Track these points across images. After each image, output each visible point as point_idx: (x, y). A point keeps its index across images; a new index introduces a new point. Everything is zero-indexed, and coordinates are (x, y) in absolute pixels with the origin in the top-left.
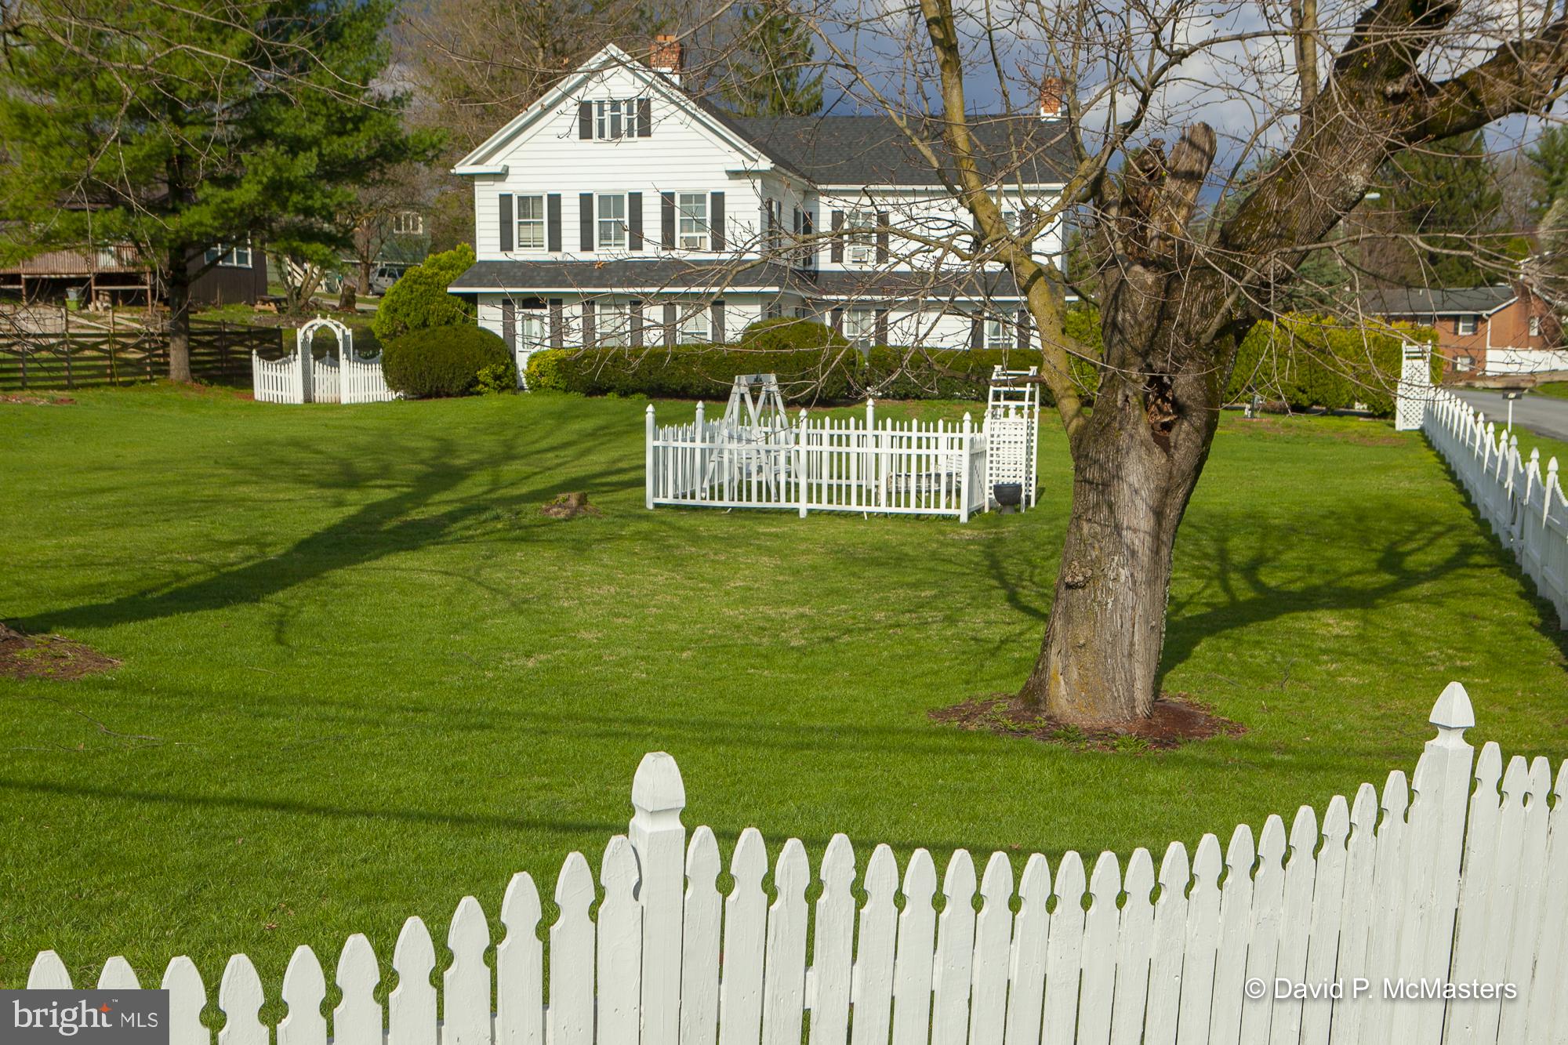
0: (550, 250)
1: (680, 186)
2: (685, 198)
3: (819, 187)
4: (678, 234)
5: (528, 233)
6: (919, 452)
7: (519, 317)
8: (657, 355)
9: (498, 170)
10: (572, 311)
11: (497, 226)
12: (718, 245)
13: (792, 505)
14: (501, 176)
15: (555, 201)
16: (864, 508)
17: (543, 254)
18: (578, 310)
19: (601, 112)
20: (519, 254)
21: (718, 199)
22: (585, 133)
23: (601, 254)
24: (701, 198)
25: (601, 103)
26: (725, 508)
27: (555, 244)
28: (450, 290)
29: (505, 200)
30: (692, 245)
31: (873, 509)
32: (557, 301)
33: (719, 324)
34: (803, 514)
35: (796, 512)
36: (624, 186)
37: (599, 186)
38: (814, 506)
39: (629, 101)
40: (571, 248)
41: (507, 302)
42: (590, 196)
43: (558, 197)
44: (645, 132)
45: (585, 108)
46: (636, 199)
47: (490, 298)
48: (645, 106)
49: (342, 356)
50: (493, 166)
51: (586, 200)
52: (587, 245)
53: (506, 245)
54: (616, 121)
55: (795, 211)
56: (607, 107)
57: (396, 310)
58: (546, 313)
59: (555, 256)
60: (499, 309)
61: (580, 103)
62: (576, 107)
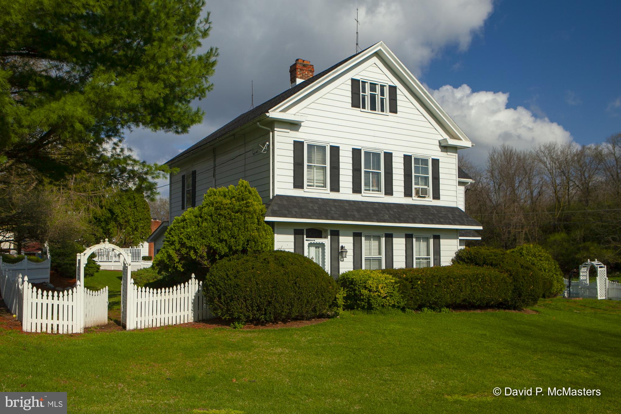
0: (331, 190)
1: (416, 152)
2: (417, 160)
4: (413, 185)
5: (315, 175)
7: (306, 243)
9: (295, 120)
10: (346, 241)
11: (291, 167)
12: (436, 196)
14: (294, 125)
15: (335, 151)
17: (326, 193)
18: (351, 239)
19: (364, 90)
20: (307, 192)
21: (436, 163)
22: (357, 102)
23: (366, 196)
24: (425, 161)
25: (364, 83)
27: (335, 187)
29: (298, 146)
30: (421, 193)
32: (335, 233)
33: (437, 252)
36: (381, 146)
37: (366, 144)
40: (346, 191)
41: (298, 230)
42: (360, 150)
43: (338, 148)
44: (394, 109)
45: (355, 83)
46: (389, 157)
47: (283, 228)
48: (393, 92)
50: (289, 116)
51: (357, 153)
52: (357, 189)
53: (298, 183)
56: (367, 87)
58: (327, 242)
59: (334, 196)
60: (291, 238)
61: (353, 80)
62: (350, 82)
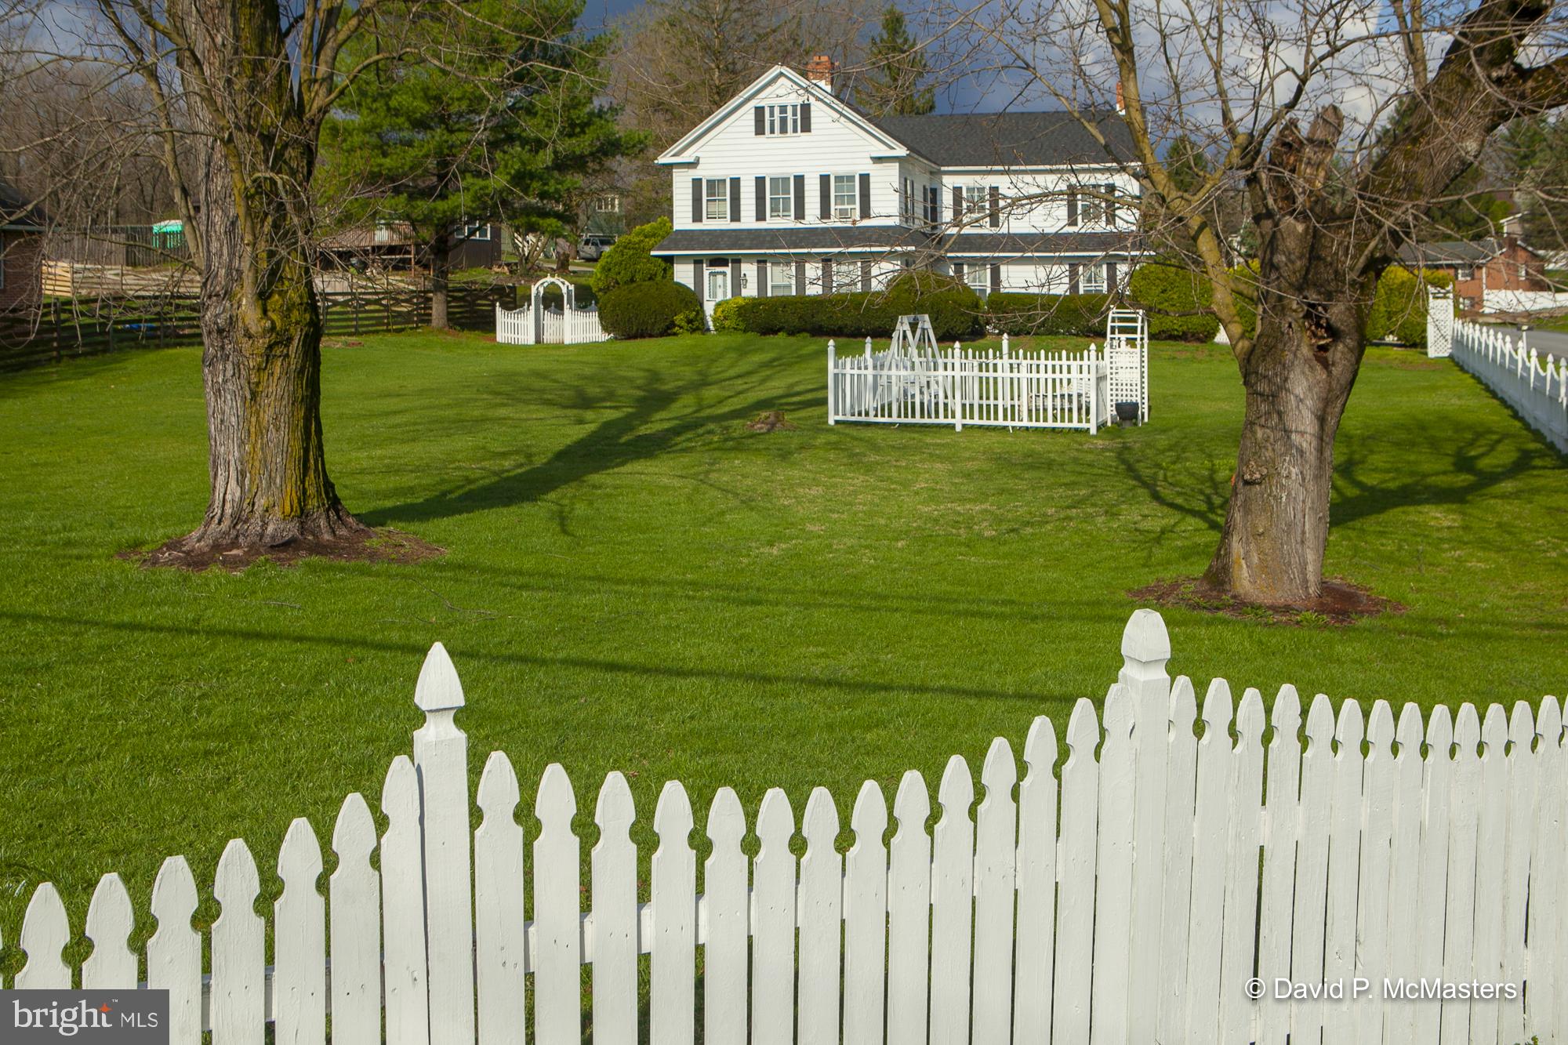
0: (732, 220)
1: (834, 170)
2: (839, 179)
3: (943, 168)
4: (833, 207)
5: (715, 208)
6: (1054, 376)
7: (706, 273)
8: (816, 301)
9: (692, 160)
10: (749, 270)
11: (690, 203)
12: (865, 213)
13: (950, 421)
14: (693, 165)
15: (736, 183)
16: (1009, 423)
17: (726, 224)
18: (754, 267)
19: (772, 114)
20: (707, 225)
21: (865, 179)
22: (760, 130)
23: (772, 223)
24: (851, 178)
25: (772, 108)
26: (894, 424)
27: (736, 216)
28: (653, 253)
29: (697, 183)
30: (843, 214)
31: (1017, 423)
32: (737, 261)
33: (866, 277)
34: (959, 428)
35: (953, 426)
36: (791, 171)
37: (770, 170)
38: (968, 421)
39: (794, 107)
40: (748, 220)
41: (698, 261)
42: (763, 179)
43: (738, 179)
44: (806, 127)
45: (759, 111)
46: (800, 180)
47: (684, 259)
48: (806, 108)
49: (566, 306)
50: (687, 157)
51: (760, 182)
52: (760, 216)
53: (697, 217)
54: (783, 121)
55: (924, 187)
56: (777, 111)
57: (610, 270)
58: (728, 270)
59: (735, 226)
60: (691, 267)
61: (756, 108)
62: (753, 111)
